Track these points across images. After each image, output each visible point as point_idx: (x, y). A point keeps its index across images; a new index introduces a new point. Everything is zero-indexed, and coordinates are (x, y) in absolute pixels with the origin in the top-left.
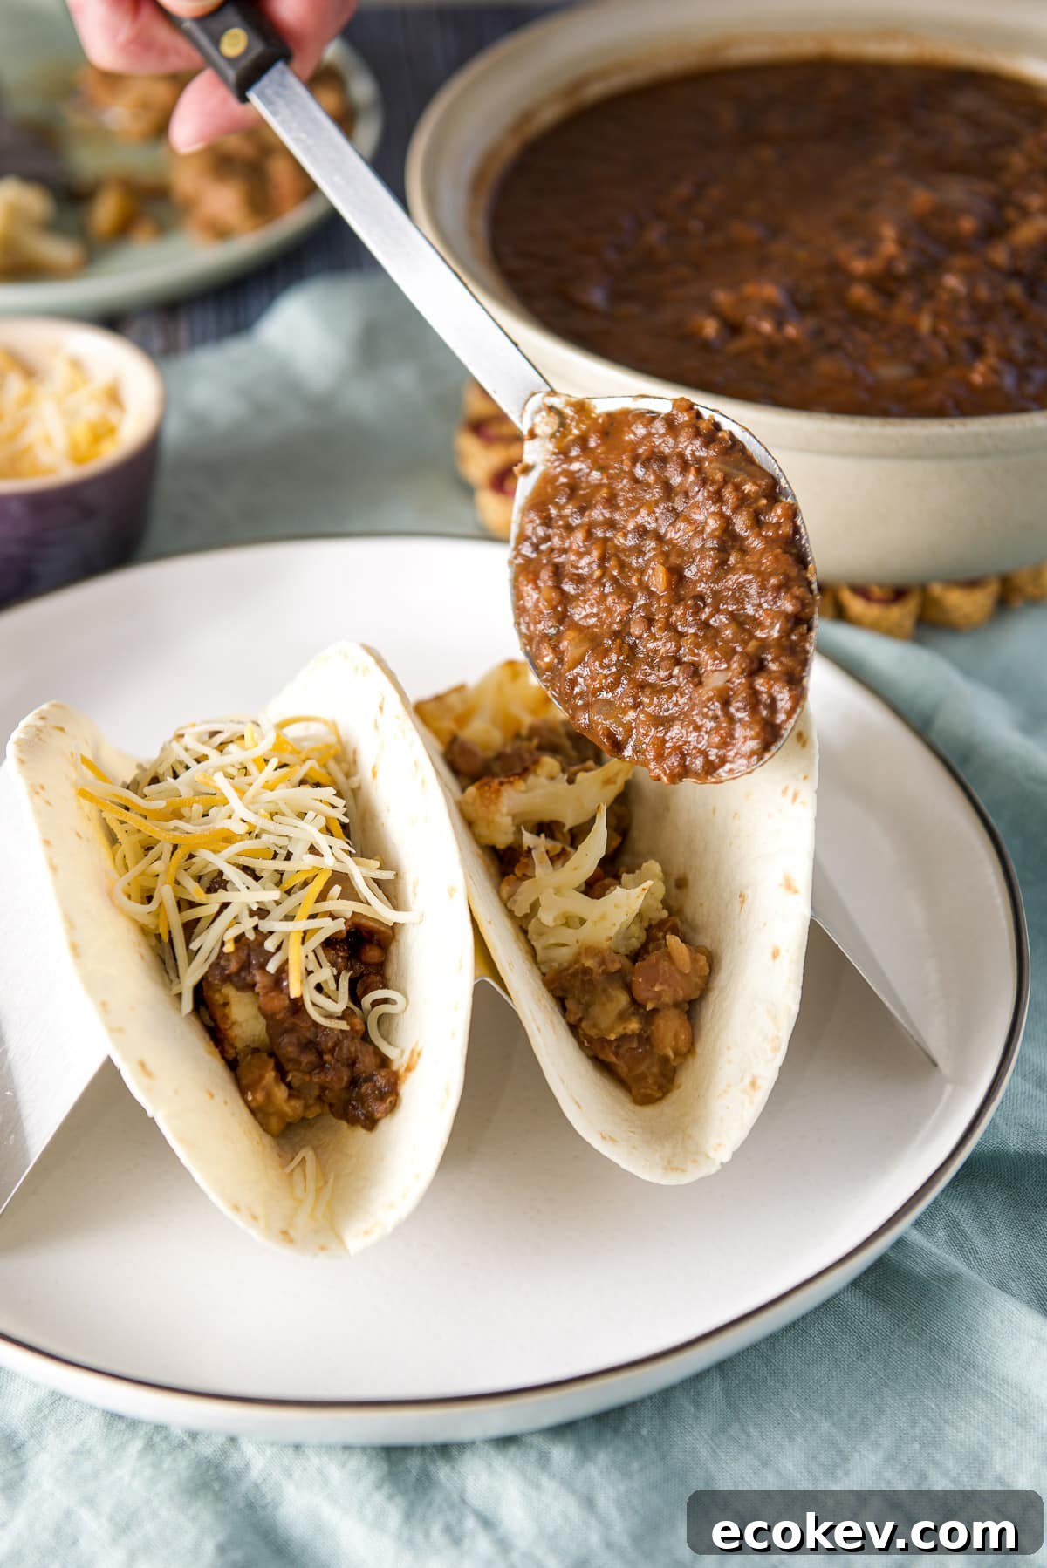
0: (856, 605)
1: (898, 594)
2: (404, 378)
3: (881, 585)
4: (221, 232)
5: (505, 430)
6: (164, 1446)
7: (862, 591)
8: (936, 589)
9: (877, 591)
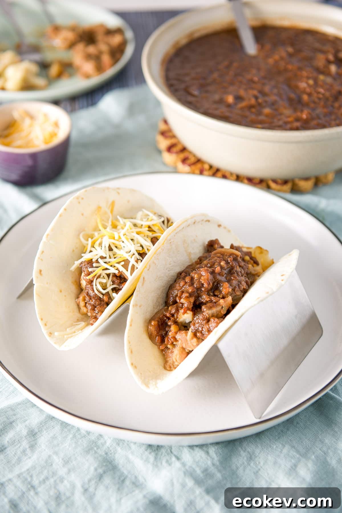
0: (273, 185)
1: (285, 182)
2: (141, 119)
3: (280, 179)
4: (87, 76)
5: (170, 134)
6: (79, 436)
7: (275, 181)
8: (297, 181)
9: (280, 181)
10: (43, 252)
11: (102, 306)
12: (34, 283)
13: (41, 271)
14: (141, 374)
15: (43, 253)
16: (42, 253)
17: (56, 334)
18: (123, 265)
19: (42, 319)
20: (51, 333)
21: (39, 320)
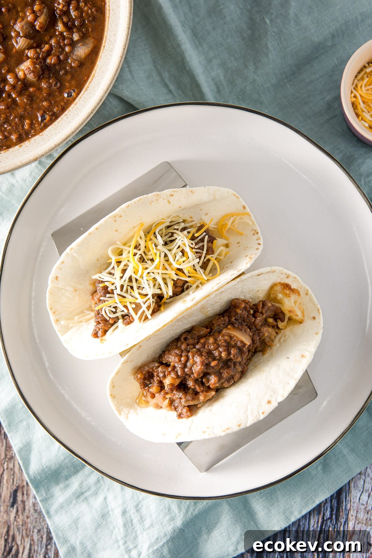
10: (63, 262)
11: (106, 326)
12: (48, 284)
13: (57, 277)
14: (118, 402)
15: (64, 264)
16: (62, 264)
17: (62, 322)
18: (133, 308)
19: (51, 309)
20: (57, 320)
21: (49, 309)
